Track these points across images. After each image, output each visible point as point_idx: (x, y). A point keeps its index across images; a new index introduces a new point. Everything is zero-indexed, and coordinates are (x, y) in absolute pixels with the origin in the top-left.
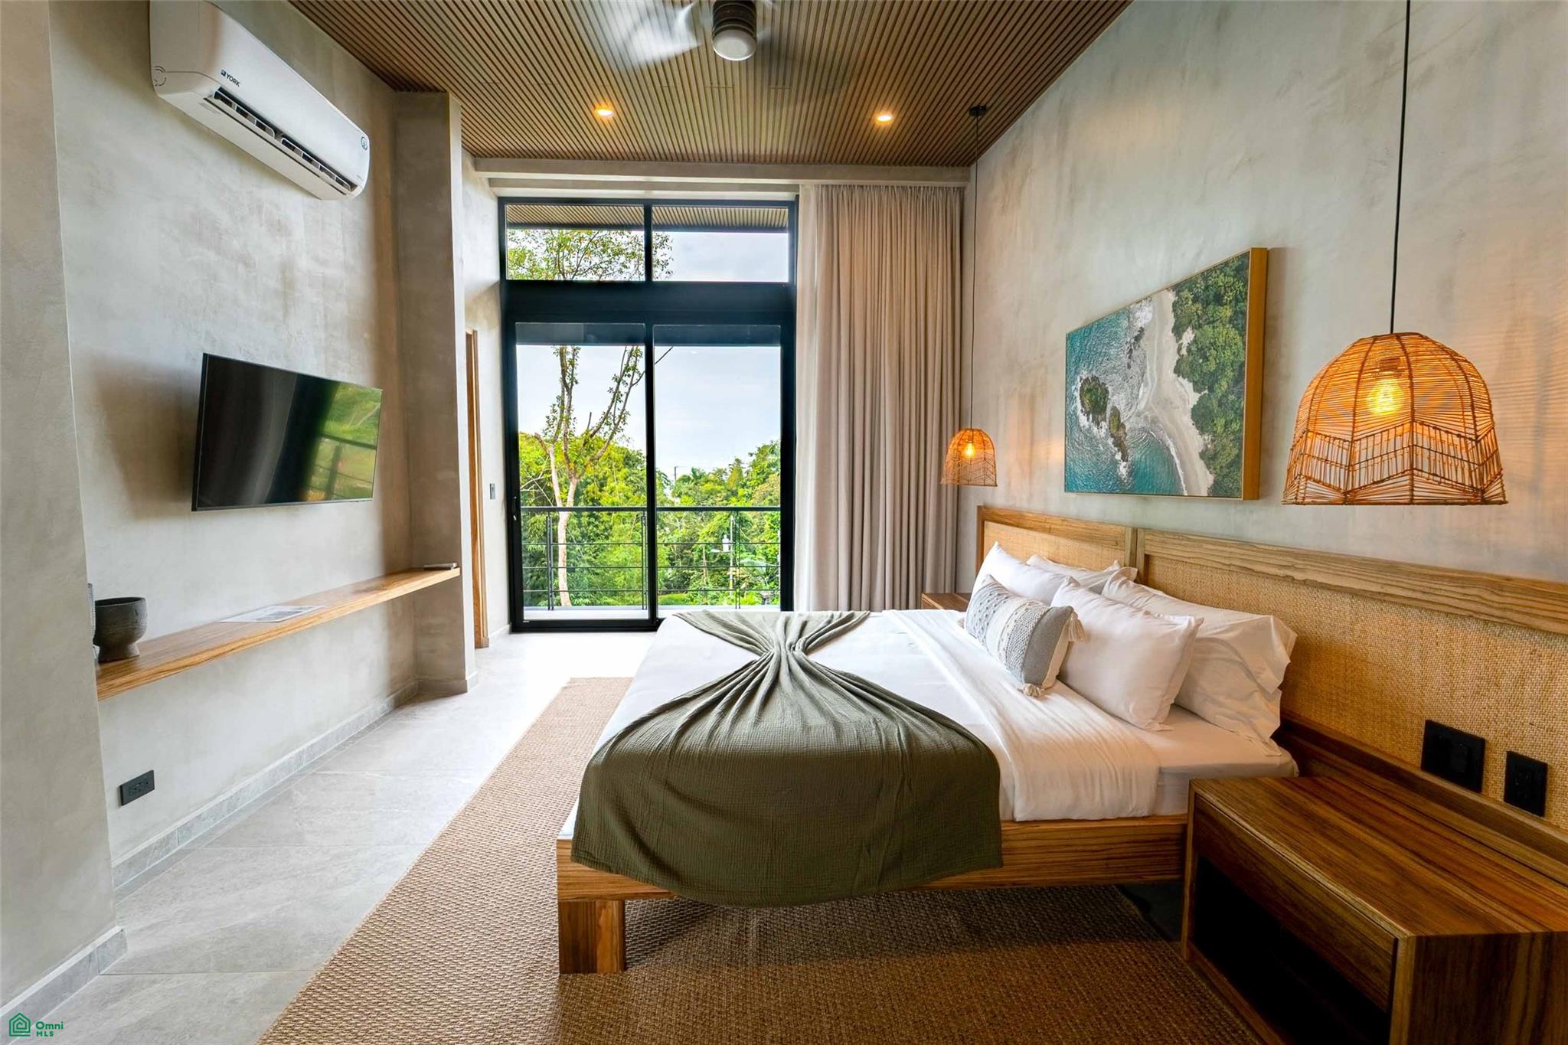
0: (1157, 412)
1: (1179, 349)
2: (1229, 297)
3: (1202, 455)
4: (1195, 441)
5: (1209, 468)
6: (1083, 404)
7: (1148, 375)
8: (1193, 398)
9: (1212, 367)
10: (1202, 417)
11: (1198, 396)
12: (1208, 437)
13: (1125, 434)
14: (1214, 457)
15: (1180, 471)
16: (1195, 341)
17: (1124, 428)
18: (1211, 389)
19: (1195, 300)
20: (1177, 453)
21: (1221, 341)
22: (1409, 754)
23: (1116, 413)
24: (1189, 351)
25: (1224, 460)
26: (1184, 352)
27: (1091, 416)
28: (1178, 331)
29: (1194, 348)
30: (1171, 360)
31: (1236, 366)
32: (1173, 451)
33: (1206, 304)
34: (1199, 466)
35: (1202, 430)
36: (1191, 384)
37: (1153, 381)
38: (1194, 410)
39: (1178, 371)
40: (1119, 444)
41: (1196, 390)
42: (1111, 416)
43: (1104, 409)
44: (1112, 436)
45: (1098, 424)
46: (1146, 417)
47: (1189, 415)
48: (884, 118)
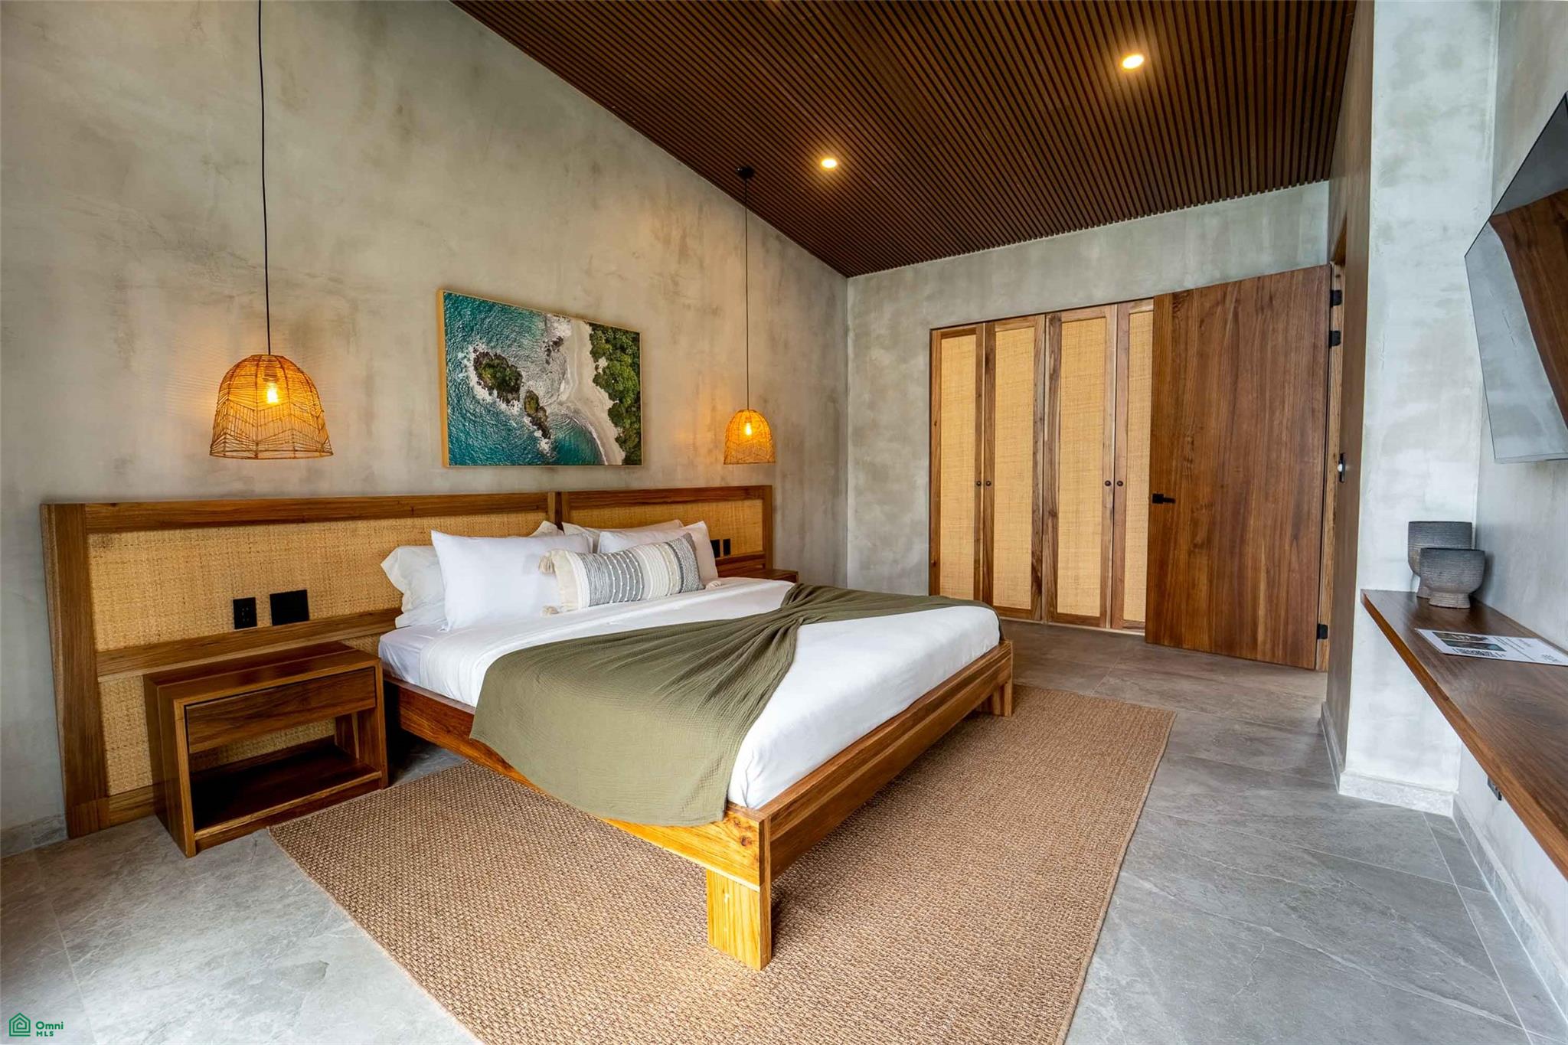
0: (579, 406)
1: (597, 368)
2: (629, 351)
3: (617, 440)
4: (612, 432)
5: (621, 447)
6: (480, 376)
7: (569, 375)
8: (610, 404)
9: (621, 388)
10: (615, 415)
11: (612, 403)
12: (620, 430)
13: (547, 417)
14: (625, 442)
15: (601, 449)
16: (608, 367)
17: (545, 411)
18: (621, 401)
19: (607, 341)
20: (598, 437)
21: (626, 375)
23: (532, 398)
24: (604, 371)
25: (630, 444)
26: (600, 371)
27: (495, 392)
28: (595, 354)
29: (607, 371)
30: (589, 373)
31: (635, 392)
32: (595, 435)
33: (615, 347)
34: (616, 447)
35: (616, 425)
36: (607, 394)
37: (574, 381)
38: (610, 410)
39: (596, 380)
40: (539, 424)
41: (611, 397)
42: (527, 397)
43: (516, 389)
44: (529, 415)
45: (508, 402)
46: (568, 407)
47: (607, 413)
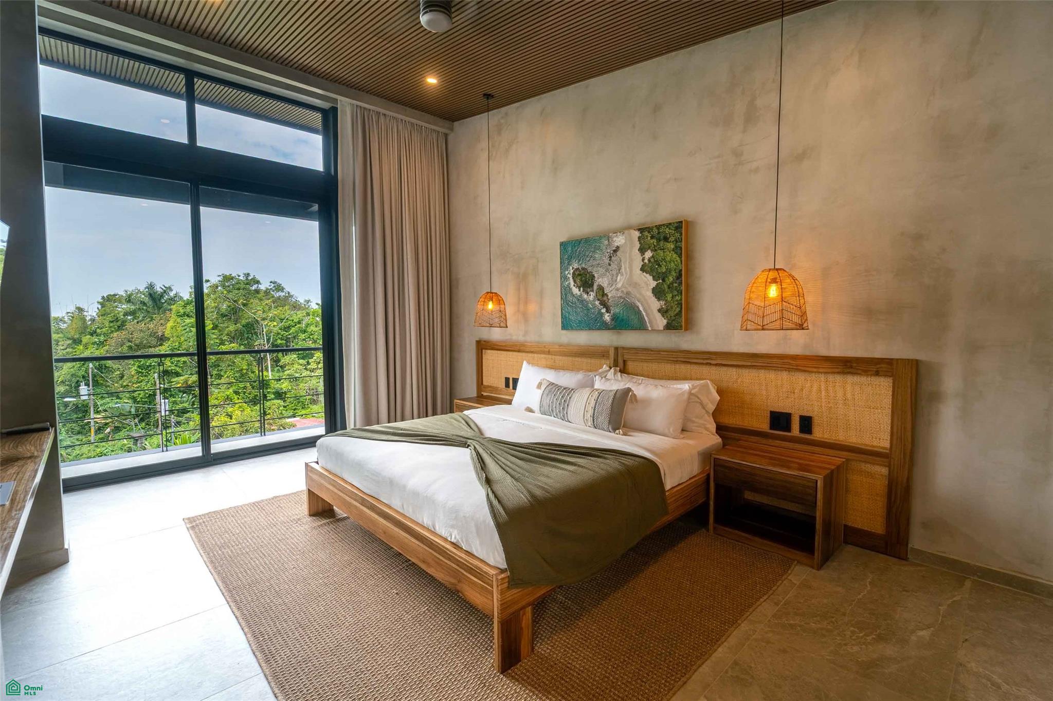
0: (630, 289)
1: (643, 260)
2: (672, 239)
3: (659, 311)
4: (655, 304)
5: (663, 317)
6: (575, 281)
7: (623, 270)
8: (653, 284)
9: (664, 270)
10: (658, 293)
11: (655, 283)
12: (662, 303)
13: (609, 299)
14: (667, 311)
15: (646, 318)
16: (653, 257)
17: (607, 296)
18: (663, 280)
19: (652, 237)
20: (644, 309)
21: (668, 259)
22: (764, 425)
23: (601, 288)
24: (649, 261)
25: (671, 313)
26: (646, 261)
27: (582, 289)
28: (642, 250)
29: (652, 260)
30: (638, 264)
31: (677, 271)
32: (641, 308)
33: (659, 240)
34: (658, 316)
35: (659, 299)
36: (652, 277)
37: (626, 274)
38: (653, 289)
39: (643, 269)
40: (604, 304)
41: (654, 279)
42: (597, 289)
43: (592, 285)
44: (598, 300)
45: (588, 293)
46: (622, 291)
47: (651, 292)
48: (432, 81)
